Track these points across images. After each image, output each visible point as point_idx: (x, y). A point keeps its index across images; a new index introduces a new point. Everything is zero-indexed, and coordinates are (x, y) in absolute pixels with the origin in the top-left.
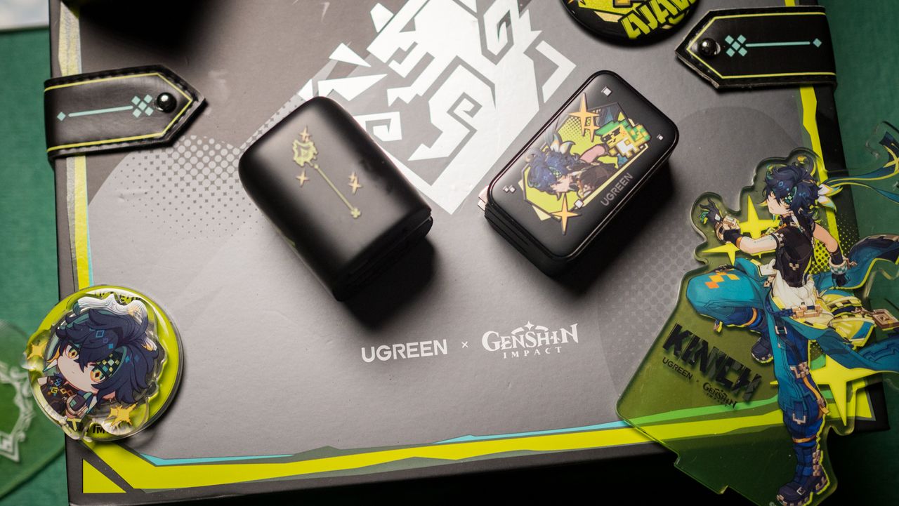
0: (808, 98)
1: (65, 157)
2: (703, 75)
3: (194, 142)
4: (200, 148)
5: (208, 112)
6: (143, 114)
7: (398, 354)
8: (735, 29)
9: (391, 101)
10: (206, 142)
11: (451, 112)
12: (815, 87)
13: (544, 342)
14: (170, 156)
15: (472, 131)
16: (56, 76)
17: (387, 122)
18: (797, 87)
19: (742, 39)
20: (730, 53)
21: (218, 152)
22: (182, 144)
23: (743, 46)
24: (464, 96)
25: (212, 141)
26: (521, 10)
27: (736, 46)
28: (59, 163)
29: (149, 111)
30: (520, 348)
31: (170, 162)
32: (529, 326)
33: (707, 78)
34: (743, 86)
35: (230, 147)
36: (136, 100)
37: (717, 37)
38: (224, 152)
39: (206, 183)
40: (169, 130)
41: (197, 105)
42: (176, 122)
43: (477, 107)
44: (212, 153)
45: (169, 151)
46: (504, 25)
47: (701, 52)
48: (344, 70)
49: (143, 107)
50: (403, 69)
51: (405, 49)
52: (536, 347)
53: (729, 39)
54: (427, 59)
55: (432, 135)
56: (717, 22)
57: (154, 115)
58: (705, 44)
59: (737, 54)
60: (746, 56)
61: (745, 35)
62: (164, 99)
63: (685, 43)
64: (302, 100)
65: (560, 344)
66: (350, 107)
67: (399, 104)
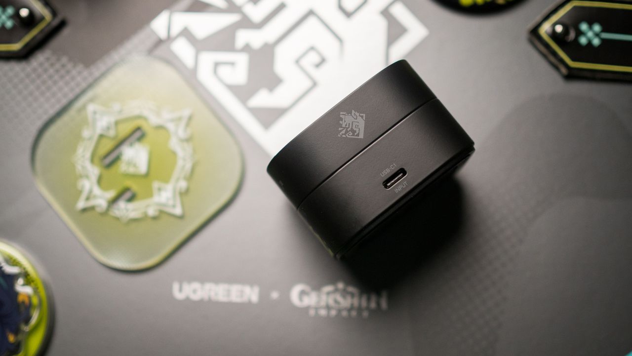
2: (552, 59)
3: (48, 59)
4: (52, 65)
5: (66, 32)
7: (210, 296)
8: (591, 16)
9: (240, 43)
10: (58, 60)
11: (297, 62)
14: (23, 70)
15: (315, 84)
17: (232, 64)
19: (597, 28)
20: (583, 40)
21: (68, 72)
22: (36, 58)
23: (597, 35)
24: (312, 48)
25: (65, 60)
27: (590, 34)
30: (328, 308)
31: (22, 75)
32: (341, 285)
33: (557, 63)
34: (590, 75)
35: (80, 67)
37: (572, 23)
38: (74, 72)
40: (25, 44)
41: (55, 23)
43: (323, 61)
44: (63, 72)
47: (554, 35)
50: (256, 13)
53: (584, 27)
54: (282, 7)
55: (274, 82)
56: (575, 8)
57: (14, 28)
58: (559, 29)
59: (590, 43)
60: (600, 46)
61: (601, 24)
62: (24, 13)
63: (539, 25)
64: (153, 32)
65: (368, 308)
66: (200, 45)
67: (247, 48)
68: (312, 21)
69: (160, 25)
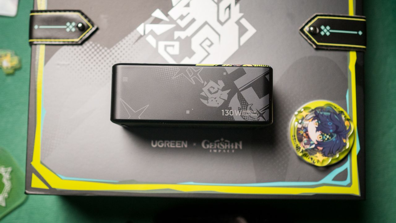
0: (353, 57)
1: (36, 45)
2: (309, 41)
3: (91, 45)
4: (93, 47)
5: (98, 33)
6: (71, 31)
7: (167, 146)
8: (326, 23)
9: (176, 37)
10: (96, 45)
11: (201, 45)
12: (357, 52)
13: (227, 147)
14: (80, 50)
15: (209, 54)
16: (35, 9)
17: (173, 46)
18: (349, 51)
19: (328, 28)
20: (322, 33)
21: (101, 50)
22: (86, 45)
23: (328, 31)
24: (207, 38)
25: (99, 45)
26: (236, 3)
27: (325, 31)
28: (33, 46)
29: (74, 30)
31: (80, 52)
32: (222, 139)
33: (311, 43)
34: (326, 48)
35: (106, 48)
36: (68, 24)
37: (317, 26)
38: (103, 51)
39: (95, 63)
40: (81, 39)
41: (94, 29)
42: (84, 36)
43: (212, 44)
44: (98, 50)
45: (80, 47)
46: (228, 9)
47: (310, 32)
48: (157, 21)
49: (71, 27)
50: (183, 24)
51: (185, 15)
52: (224, 149)
53: (323, 27)
54: (193, 20)
55: (192, 53)
56: (319, 19)
57: (75, 32)
58: (312, 29)
59: (325, 34)
60: (329, 36)
61: (330, 26)
62: (80, 25)
63: (304, 27)
64: (138, 32)
65: (234, 149)
66: (159, 38)
67: (179, 39)
68: (207, 26)
69: (140, 29)
